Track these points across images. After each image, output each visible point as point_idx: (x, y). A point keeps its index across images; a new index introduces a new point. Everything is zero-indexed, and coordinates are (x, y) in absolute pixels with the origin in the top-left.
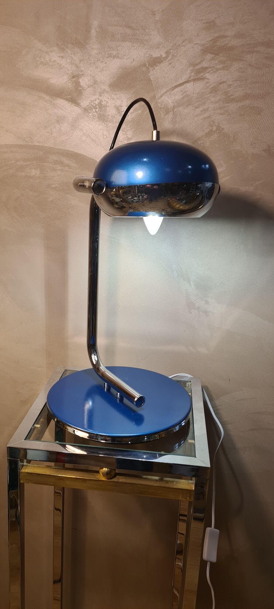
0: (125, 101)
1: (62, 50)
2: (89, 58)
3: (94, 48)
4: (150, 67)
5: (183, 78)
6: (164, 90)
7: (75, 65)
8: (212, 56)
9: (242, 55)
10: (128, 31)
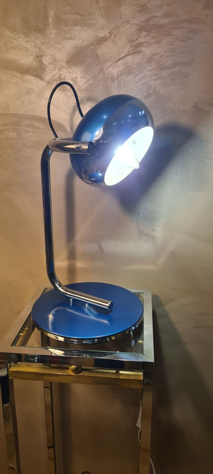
0: (79, 73)
1: (27, 36)
2: (48, 41)
3: (52, 32)
4: (97, 45)
5: (124, 53)
6: (110, 63)
7: (38, 47)
8: (147, 33)
9: (170, 31)
10: (78, 17)
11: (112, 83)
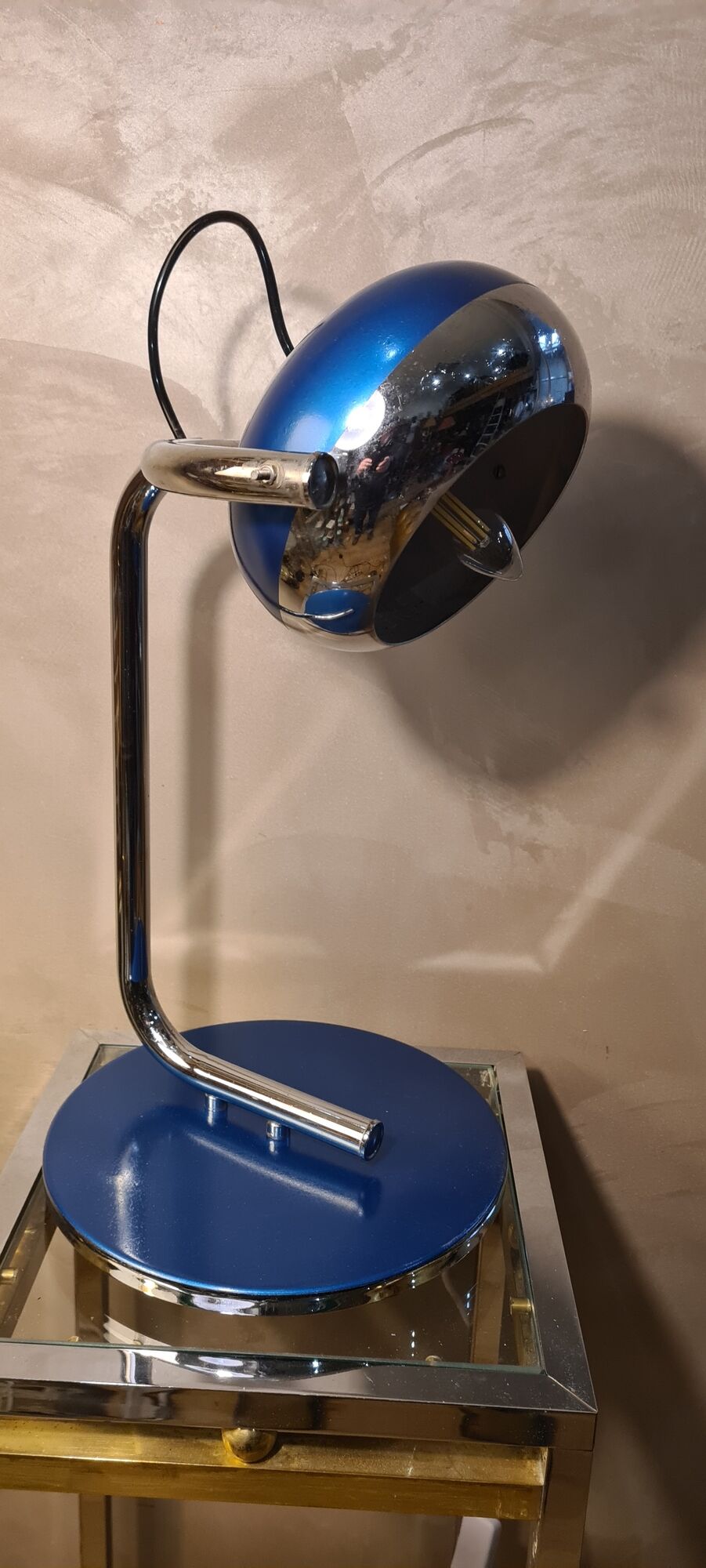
1: (59, 27)
2: (146, 54)
3: (162, 20)
4: (343, 84)
5: (451, 120)
6: (390, 159)
7: (102, 76)
8: (543, 45)
9: (636, 44)
11: (396, 237)
